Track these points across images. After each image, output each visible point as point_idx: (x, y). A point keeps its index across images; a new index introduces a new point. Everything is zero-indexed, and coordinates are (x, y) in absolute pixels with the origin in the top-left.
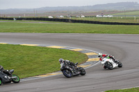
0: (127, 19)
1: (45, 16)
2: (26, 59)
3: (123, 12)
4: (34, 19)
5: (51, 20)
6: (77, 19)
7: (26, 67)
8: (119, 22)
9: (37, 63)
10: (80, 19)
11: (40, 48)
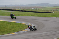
0: (45, 10)
1: (10, 9)
2: (2, 27)
3: (43, 7)
4: (5, 10)
5: (12, 10)
6: (24, 10)
7: (2, 30)
8: (42, 11)
10: (25, 10)
11: (8, 22)
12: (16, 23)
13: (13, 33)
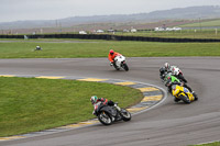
1: (74, 32)
3: (196, 21)
4: (57, 36)
5: (83, 37)
6: (125, 35)
7: (46, 113)
8: (192, 37)
9: (62, 106)
10: (129, 34)
11: (66, 81)
12: (99, 83)
13: (90, 123)
